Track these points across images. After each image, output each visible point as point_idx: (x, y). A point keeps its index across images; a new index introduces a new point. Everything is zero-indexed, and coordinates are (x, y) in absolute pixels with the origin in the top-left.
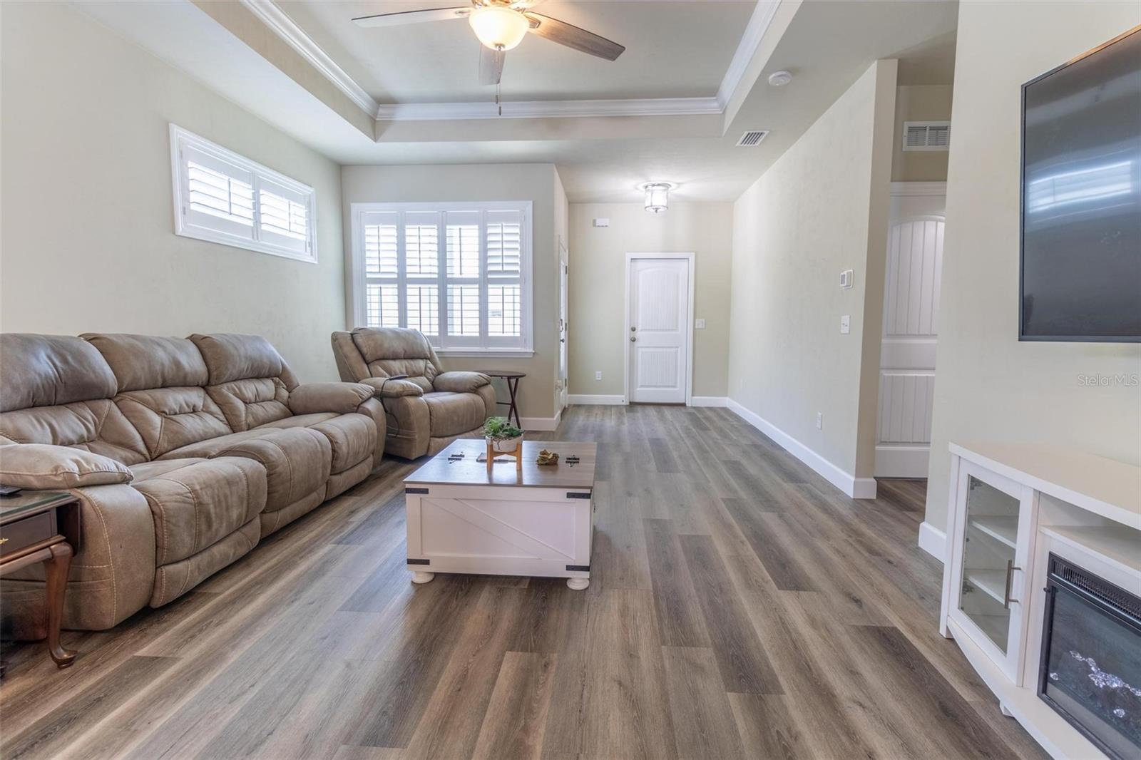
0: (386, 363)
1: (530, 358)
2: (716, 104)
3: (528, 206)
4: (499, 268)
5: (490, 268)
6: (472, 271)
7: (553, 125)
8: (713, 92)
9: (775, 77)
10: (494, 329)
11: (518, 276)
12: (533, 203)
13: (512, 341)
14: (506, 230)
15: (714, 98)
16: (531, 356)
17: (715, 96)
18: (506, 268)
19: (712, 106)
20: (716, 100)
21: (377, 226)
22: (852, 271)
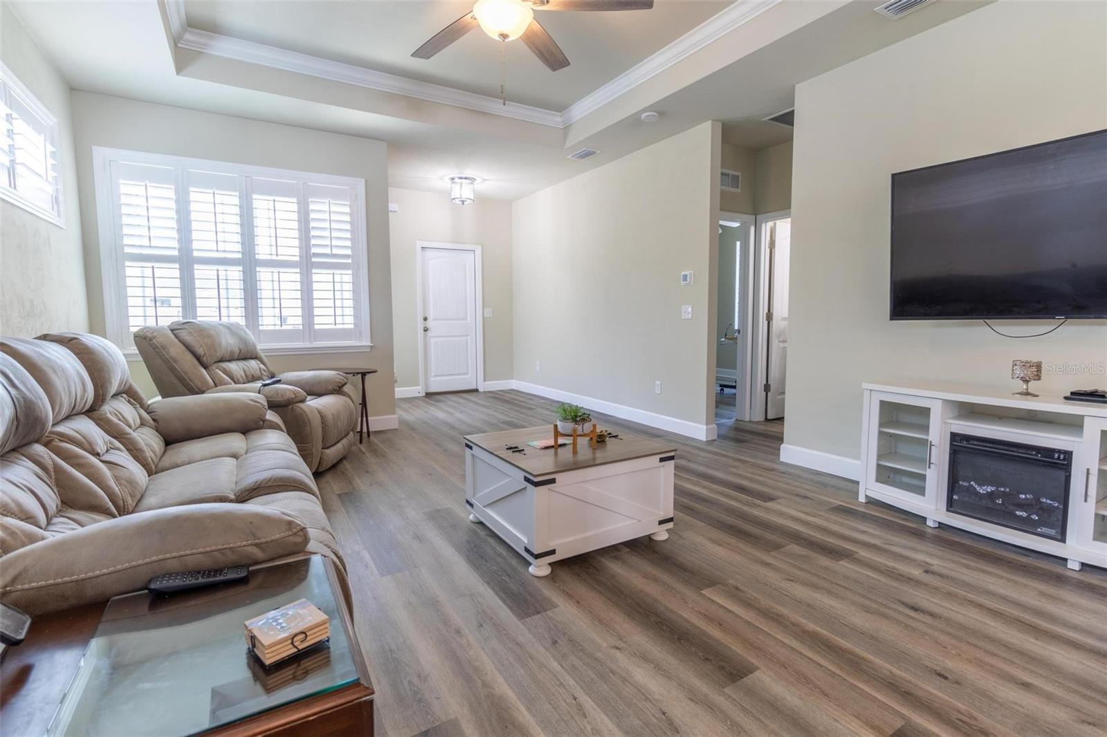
0: (225, 365)
1: (368, 352)
2: (559, 119)
3: (361, 183)
4: (327, 251)
5: (314, 250)
6: (291, 251)
7: (413, 105)
8: (560, 108)
9: (648, 116)
10: (323, 321)
11: (350, 261)
12: (366, 181)
13: (344, 333)
14: (333, 208)
15: (559, 114)
16: (369, 350)
17: (560, 112)
18: (335, 251)
19: (555, 120)
20: (560, 116)
21: (144, 184)
22: (692, 272)
